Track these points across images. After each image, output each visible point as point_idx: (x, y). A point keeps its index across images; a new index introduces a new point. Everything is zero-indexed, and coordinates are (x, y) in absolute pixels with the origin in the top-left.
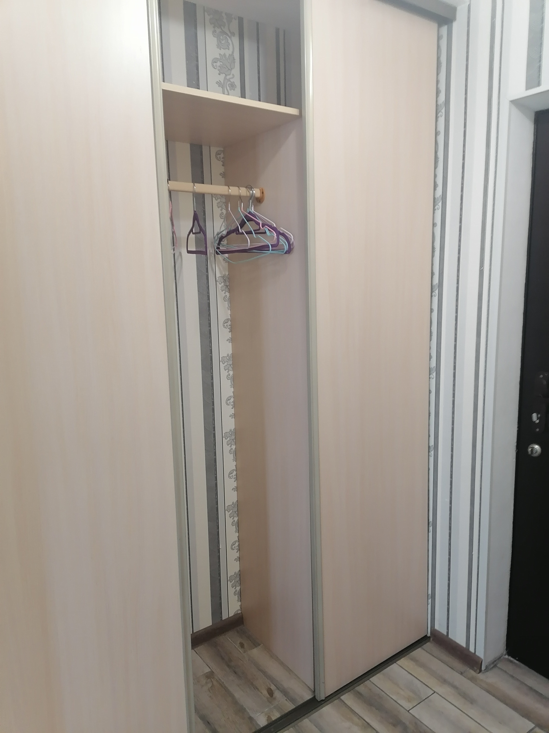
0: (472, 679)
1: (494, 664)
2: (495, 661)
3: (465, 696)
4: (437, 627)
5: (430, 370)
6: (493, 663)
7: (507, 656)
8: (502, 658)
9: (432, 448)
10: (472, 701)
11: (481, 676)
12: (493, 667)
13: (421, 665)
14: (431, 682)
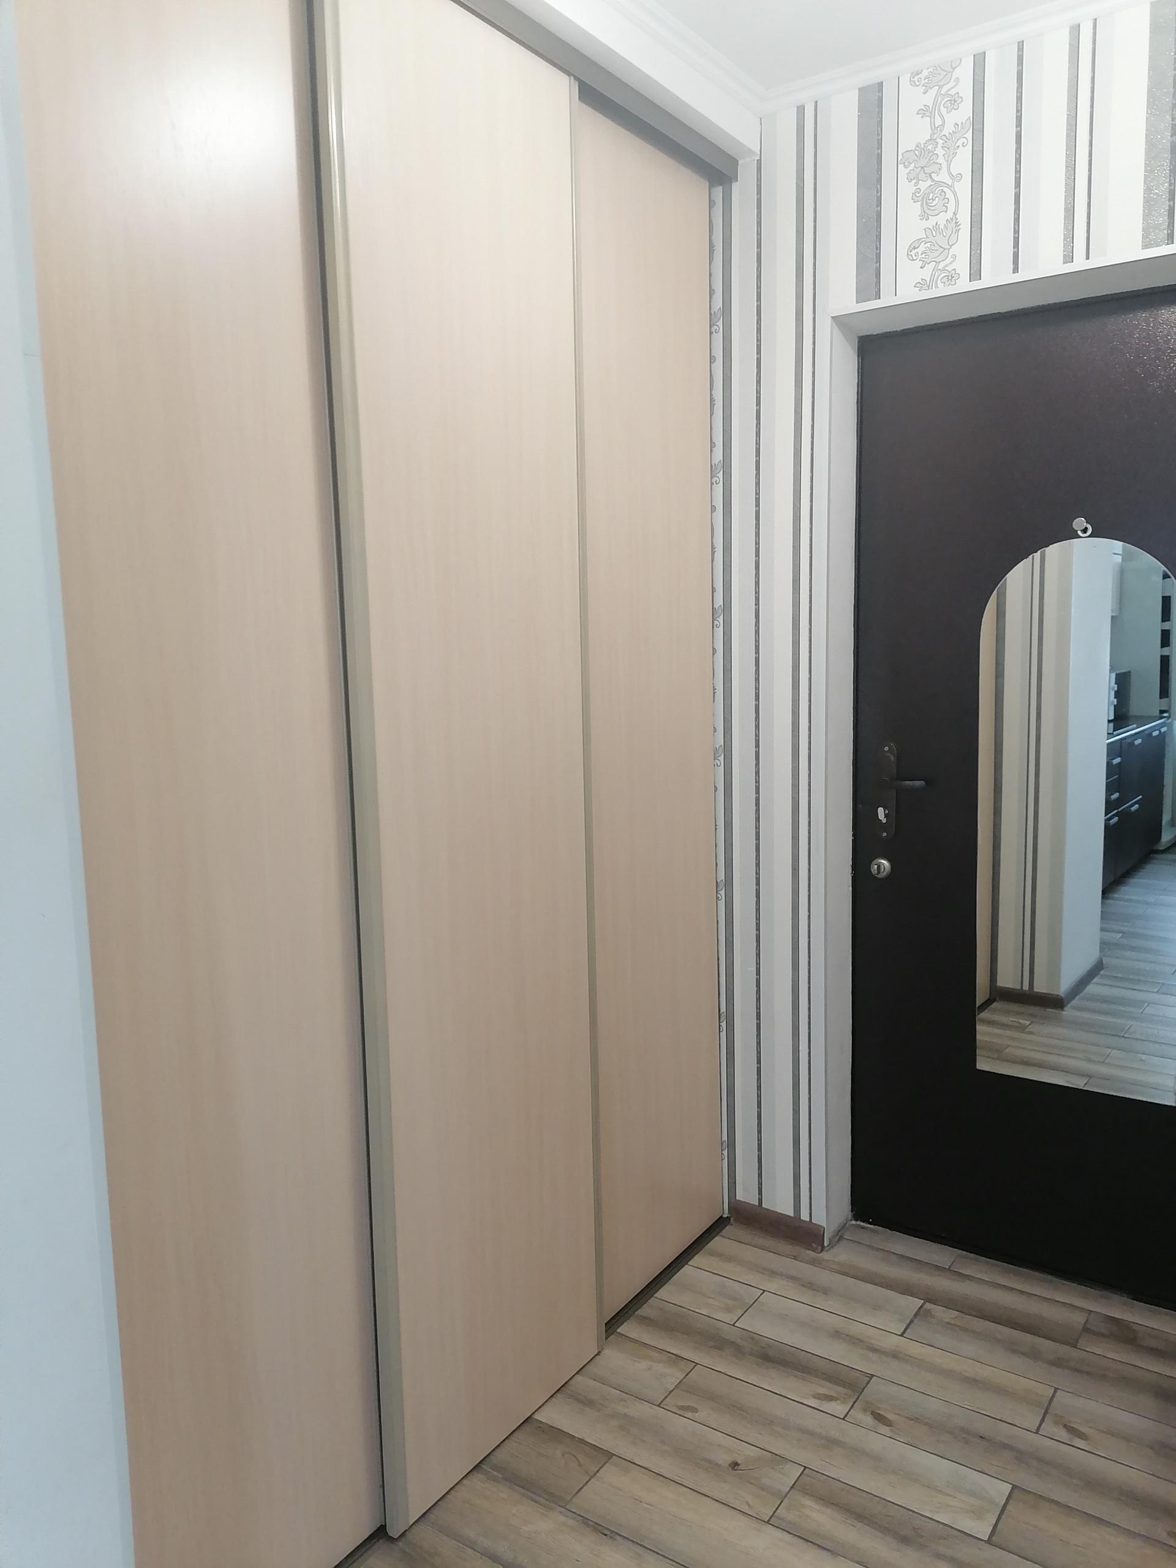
0: (813, 1262)
1: (839, 1236)
2: (839, 1231)
3: (810, 1286)
4: (740, 1196)
5: (716, 751)
6: (837, 1234)
7: (854, 1222)
8: (847, 1225)
9: (722, 885)
10: (825, 1291)
11: (824, 1255)
12: (839, 1240)
13: (729, 1259)
14: (752, 1278)
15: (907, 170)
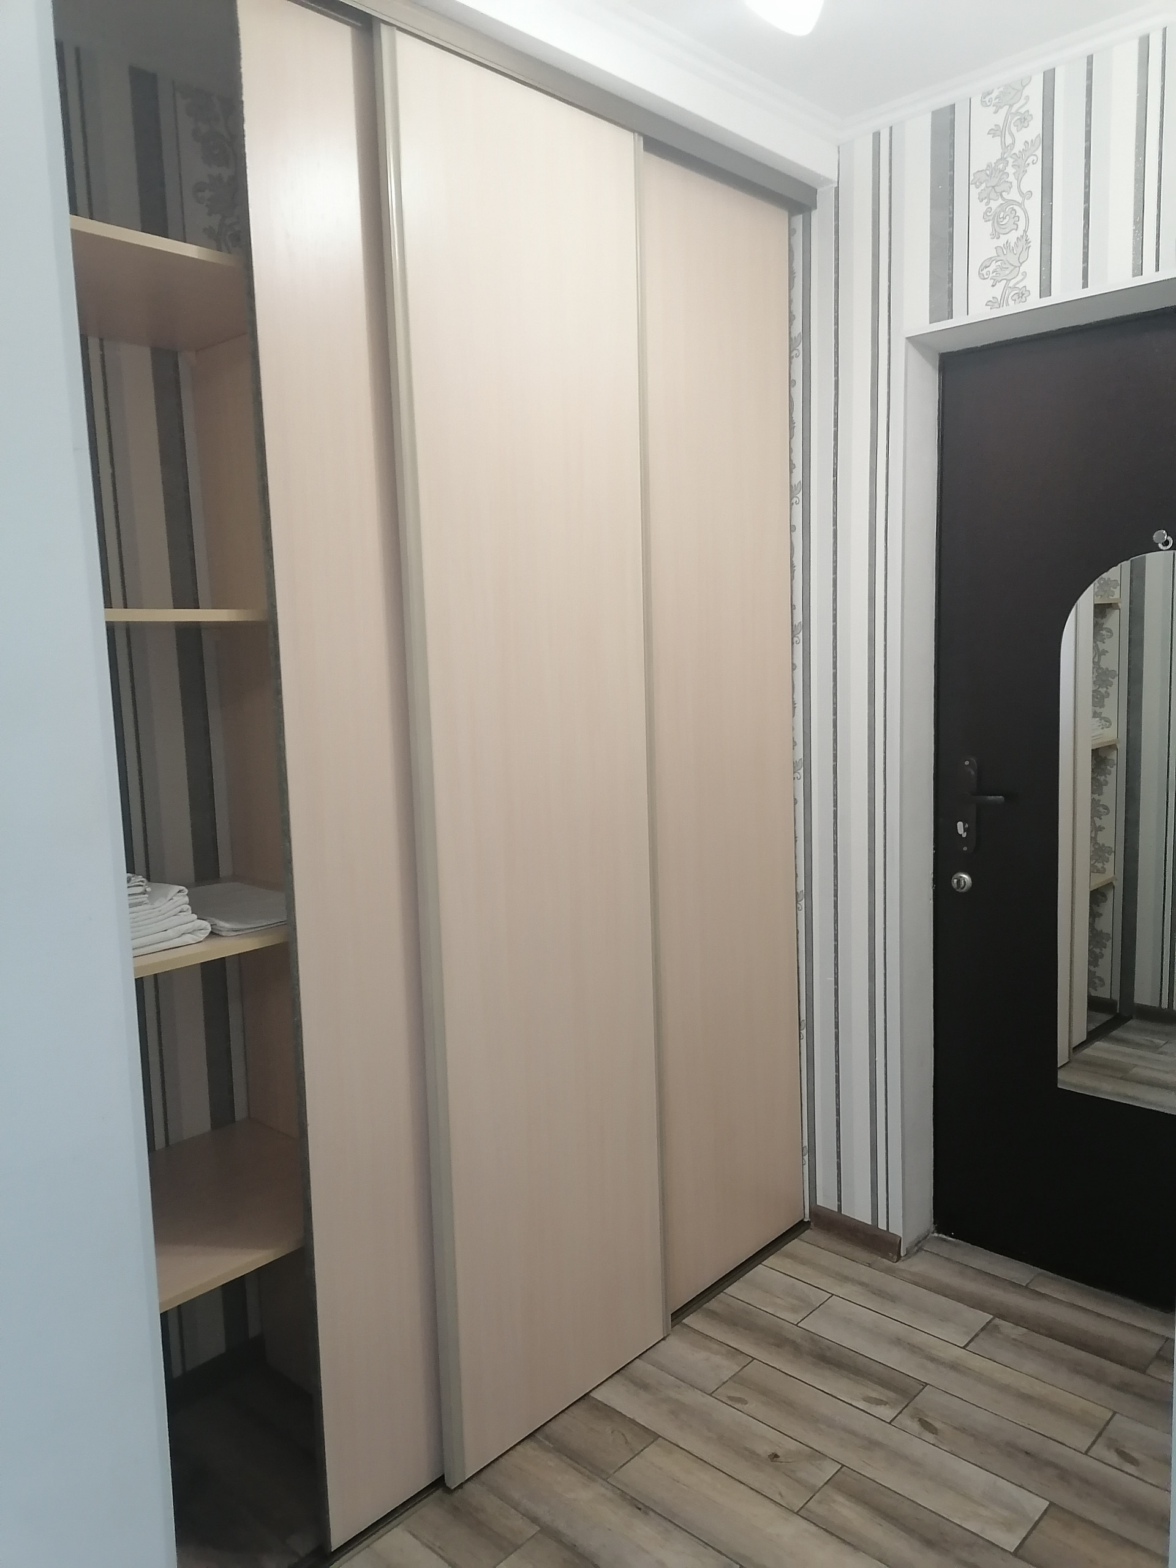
0: (889, 1271)
1: (918, 1246)
2: (919, 1242)
3: (880, 1293)
4: (820, 1202)
5: (795, 764)
6: (916, 1245)
7: (936, 1235)
8: (928, 1238)
9: (802, 896)
10: (893, 1299)
11: (900, 1265)
12: (918, 1251)
13: (803, 1262)
14: (824, 1282)
15: (979, 190)
